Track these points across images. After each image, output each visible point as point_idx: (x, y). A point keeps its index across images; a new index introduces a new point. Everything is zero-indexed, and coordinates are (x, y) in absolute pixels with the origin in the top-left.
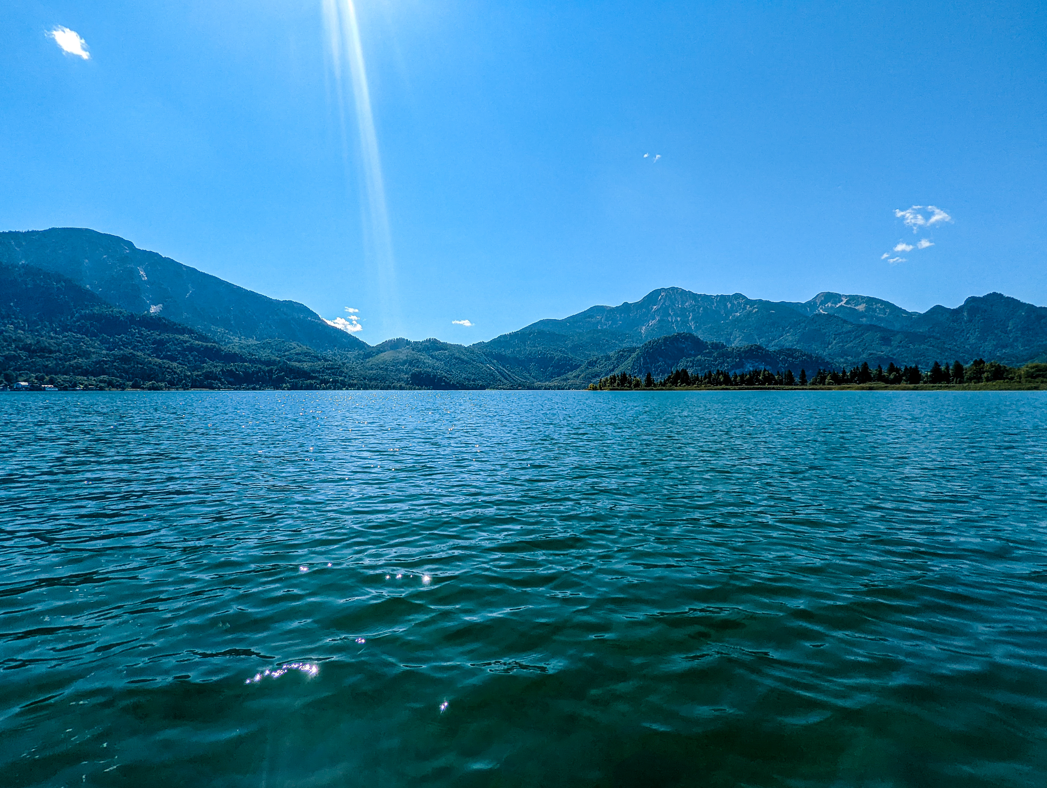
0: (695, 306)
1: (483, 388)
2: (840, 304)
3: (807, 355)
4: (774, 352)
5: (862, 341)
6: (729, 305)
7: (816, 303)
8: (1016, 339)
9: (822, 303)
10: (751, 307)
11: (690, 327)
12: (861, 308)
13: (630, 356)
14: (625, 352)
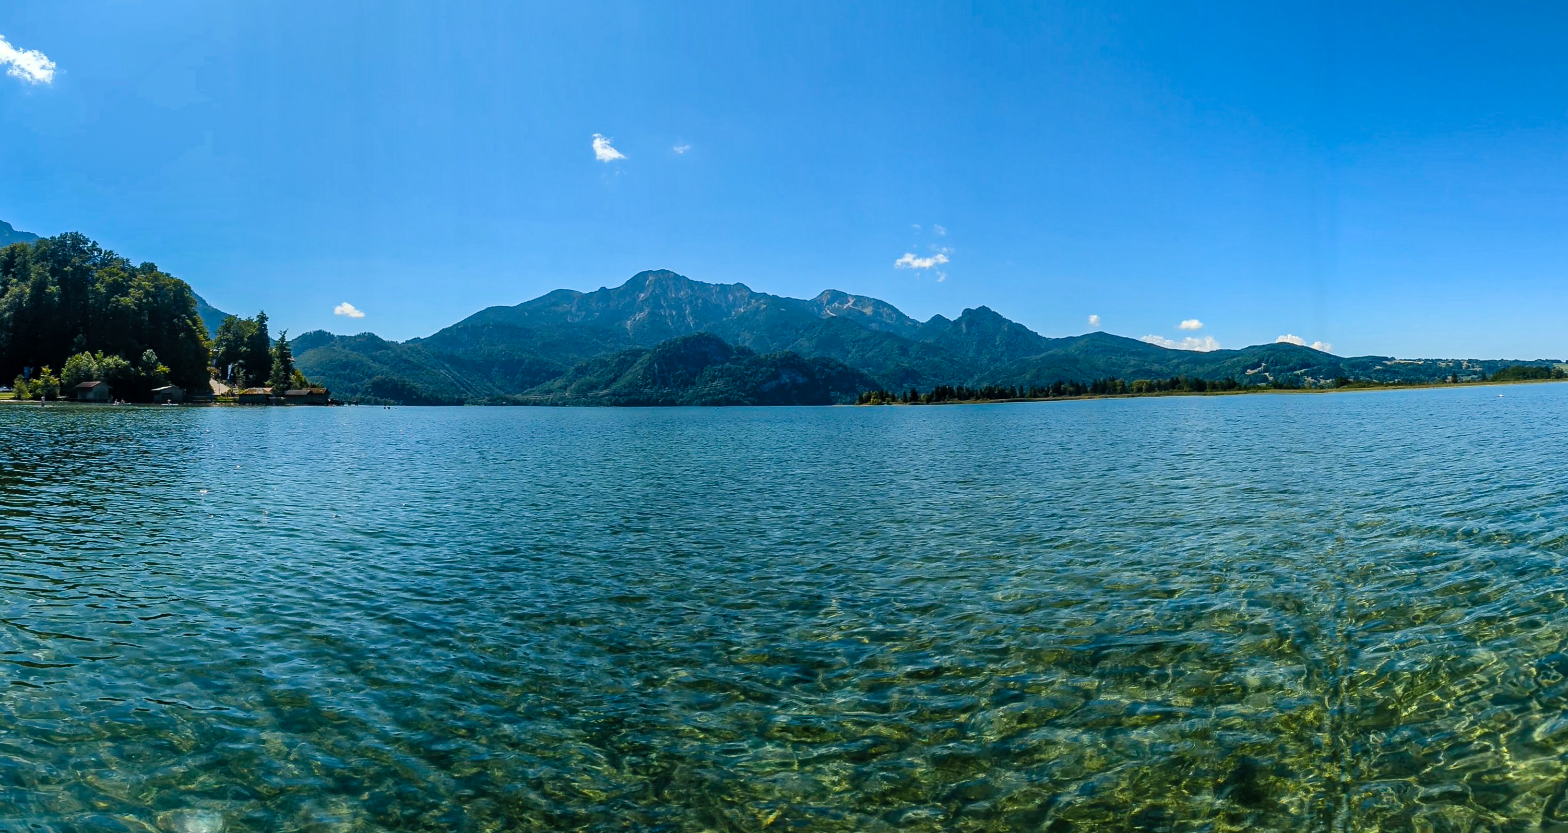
0: (691, 296)
1: (460, 403)
2: (849, 305)
4: (811, 361)
6: (731, 298)
7: (822, 303)
8: (1002, 354)
9: (830, 302)
10: (757, 301)
11: (689, 323)
12: (868, 311)
13: (635, 361)
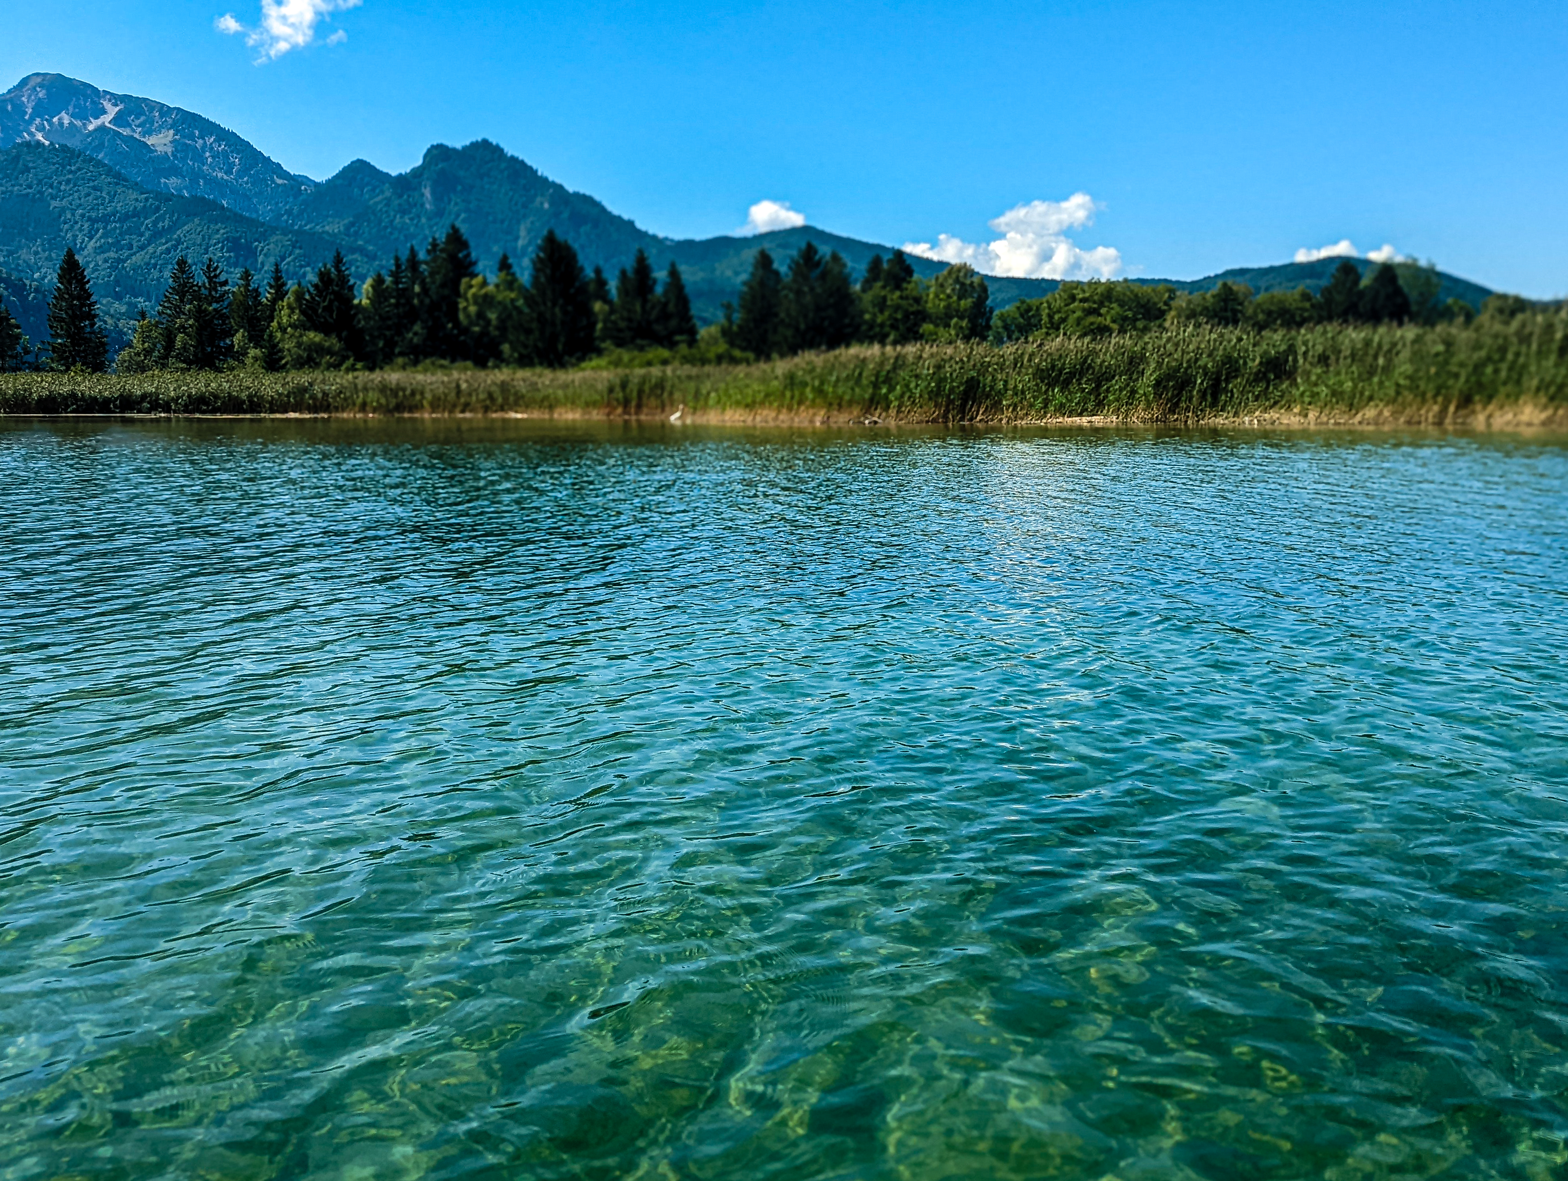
2: (99, 122)
12: (162, 141)
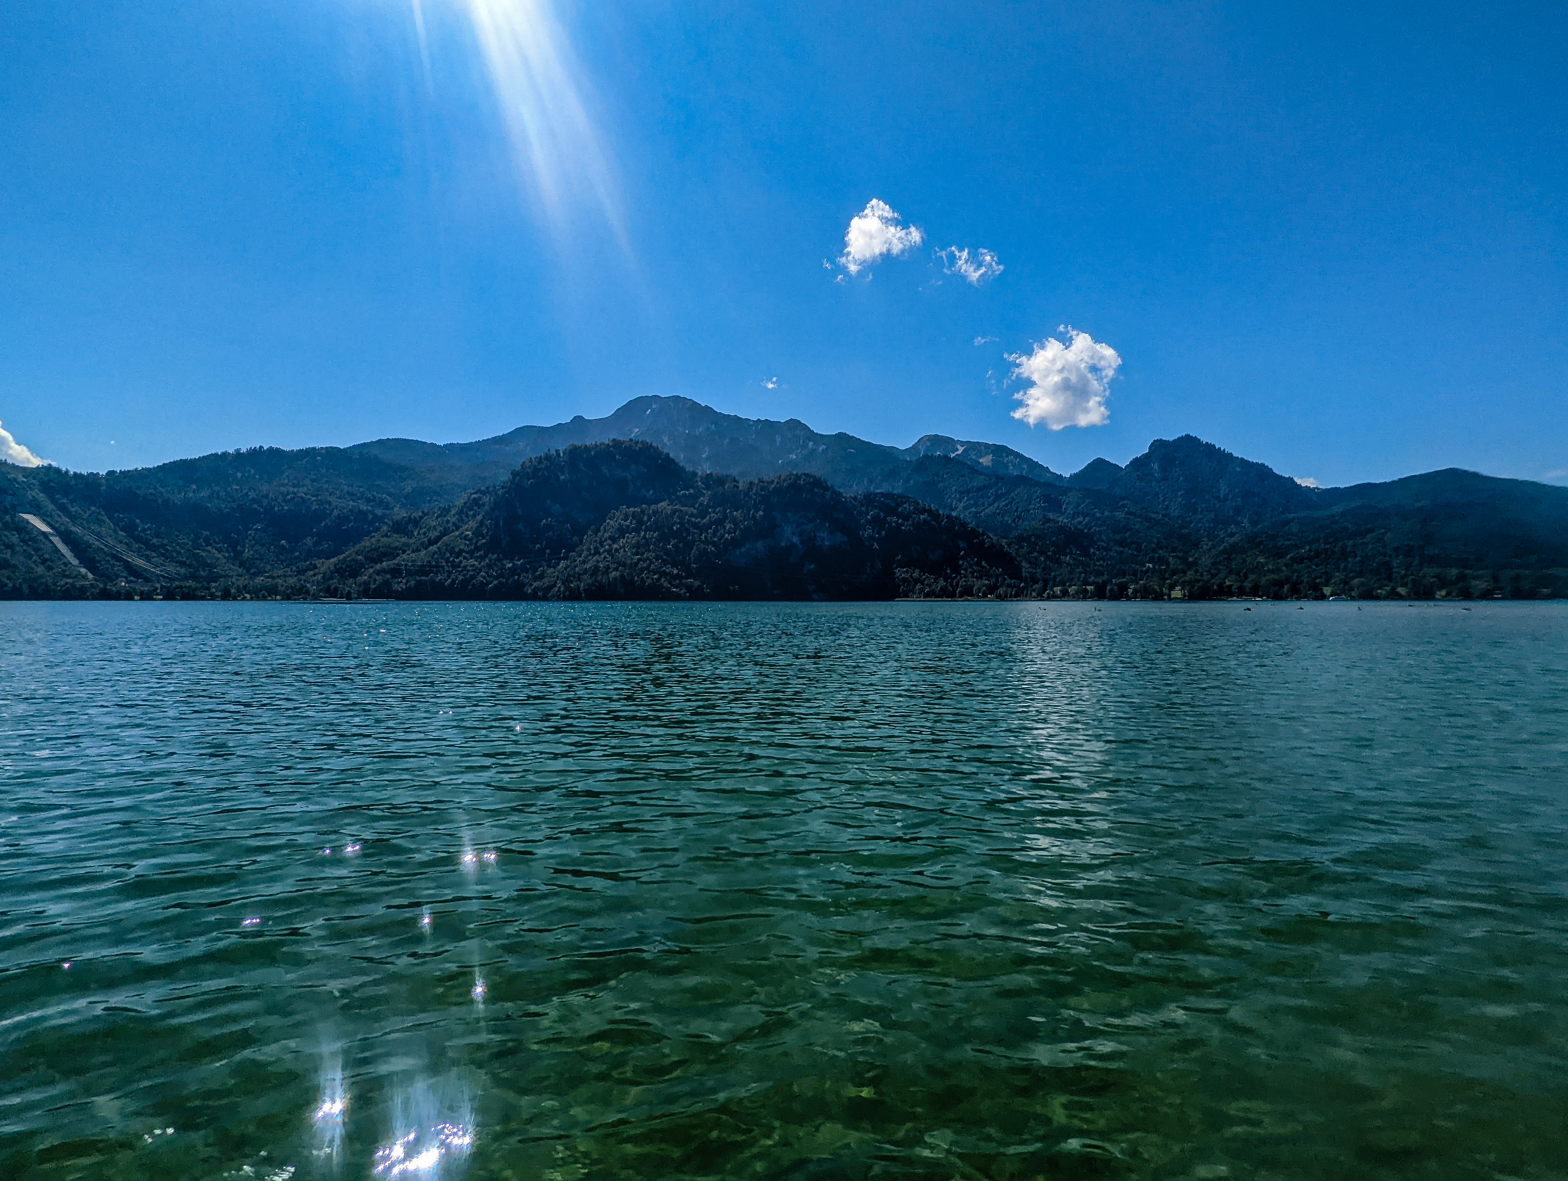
3: (929, 511)
4: (855, 498)
5: (1011, 503)
7: (918, 451)
9: (928, 451)
10: (816, 443)
12: (986, 461)
14: (484, 493)
